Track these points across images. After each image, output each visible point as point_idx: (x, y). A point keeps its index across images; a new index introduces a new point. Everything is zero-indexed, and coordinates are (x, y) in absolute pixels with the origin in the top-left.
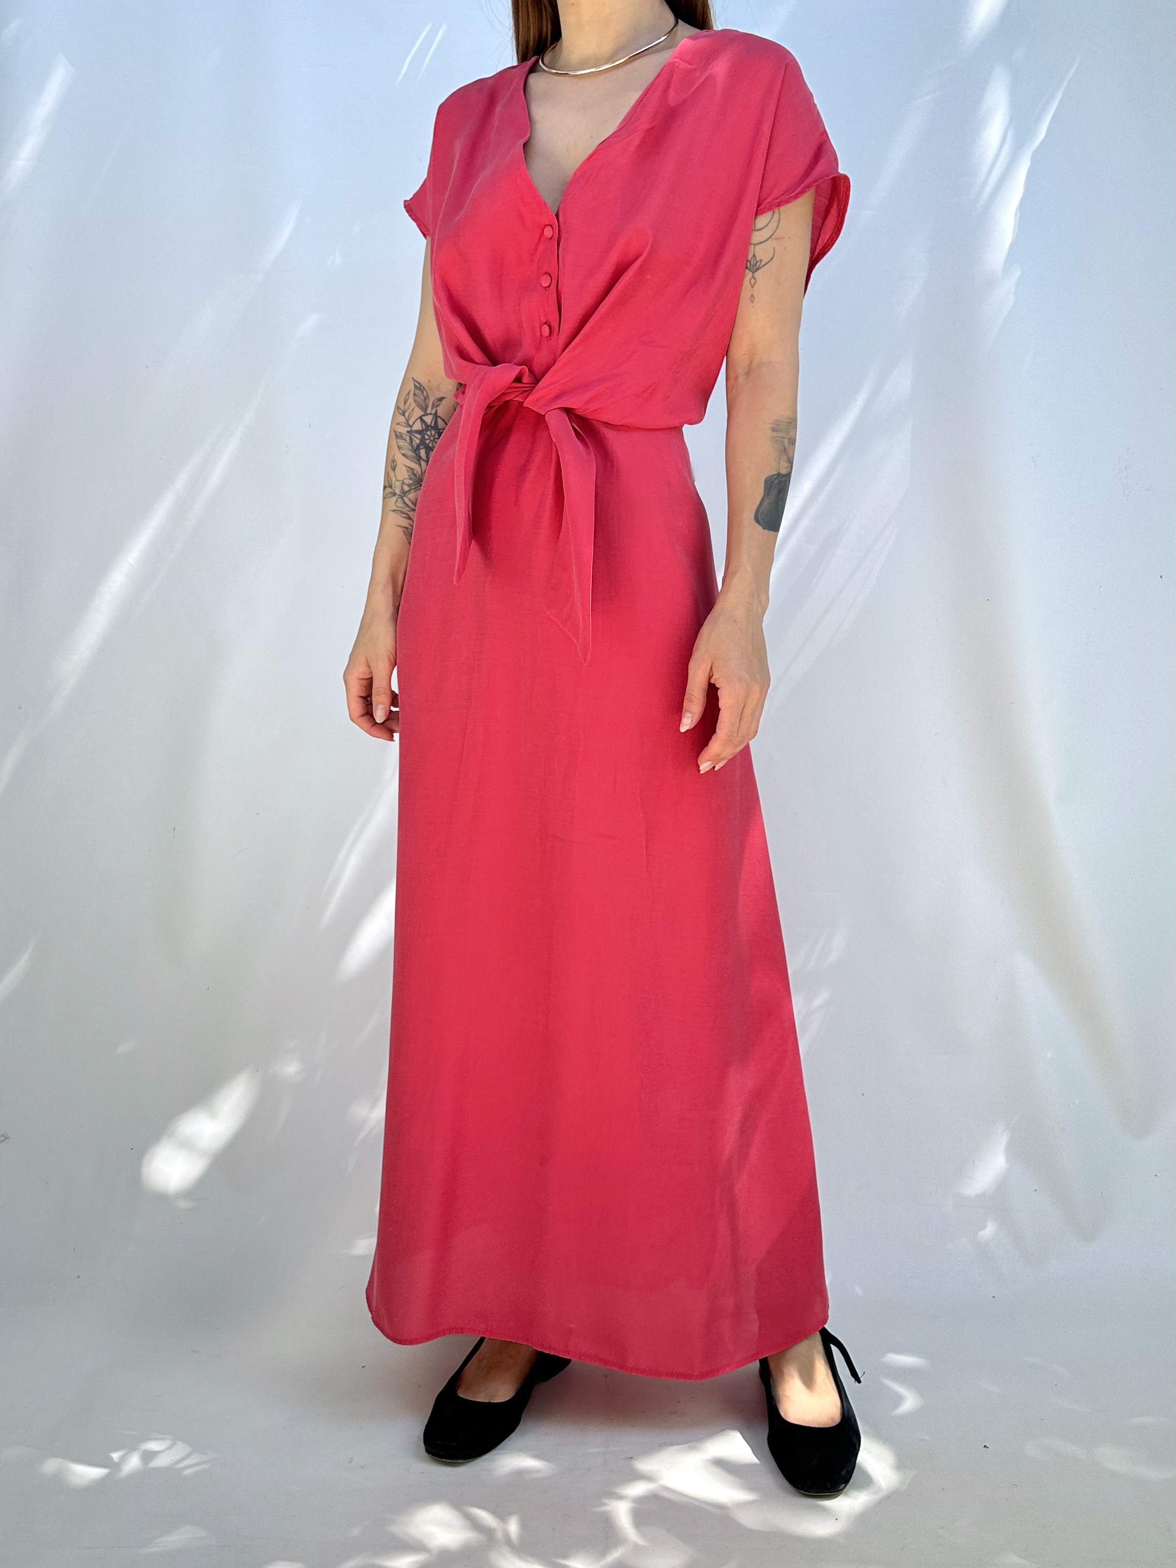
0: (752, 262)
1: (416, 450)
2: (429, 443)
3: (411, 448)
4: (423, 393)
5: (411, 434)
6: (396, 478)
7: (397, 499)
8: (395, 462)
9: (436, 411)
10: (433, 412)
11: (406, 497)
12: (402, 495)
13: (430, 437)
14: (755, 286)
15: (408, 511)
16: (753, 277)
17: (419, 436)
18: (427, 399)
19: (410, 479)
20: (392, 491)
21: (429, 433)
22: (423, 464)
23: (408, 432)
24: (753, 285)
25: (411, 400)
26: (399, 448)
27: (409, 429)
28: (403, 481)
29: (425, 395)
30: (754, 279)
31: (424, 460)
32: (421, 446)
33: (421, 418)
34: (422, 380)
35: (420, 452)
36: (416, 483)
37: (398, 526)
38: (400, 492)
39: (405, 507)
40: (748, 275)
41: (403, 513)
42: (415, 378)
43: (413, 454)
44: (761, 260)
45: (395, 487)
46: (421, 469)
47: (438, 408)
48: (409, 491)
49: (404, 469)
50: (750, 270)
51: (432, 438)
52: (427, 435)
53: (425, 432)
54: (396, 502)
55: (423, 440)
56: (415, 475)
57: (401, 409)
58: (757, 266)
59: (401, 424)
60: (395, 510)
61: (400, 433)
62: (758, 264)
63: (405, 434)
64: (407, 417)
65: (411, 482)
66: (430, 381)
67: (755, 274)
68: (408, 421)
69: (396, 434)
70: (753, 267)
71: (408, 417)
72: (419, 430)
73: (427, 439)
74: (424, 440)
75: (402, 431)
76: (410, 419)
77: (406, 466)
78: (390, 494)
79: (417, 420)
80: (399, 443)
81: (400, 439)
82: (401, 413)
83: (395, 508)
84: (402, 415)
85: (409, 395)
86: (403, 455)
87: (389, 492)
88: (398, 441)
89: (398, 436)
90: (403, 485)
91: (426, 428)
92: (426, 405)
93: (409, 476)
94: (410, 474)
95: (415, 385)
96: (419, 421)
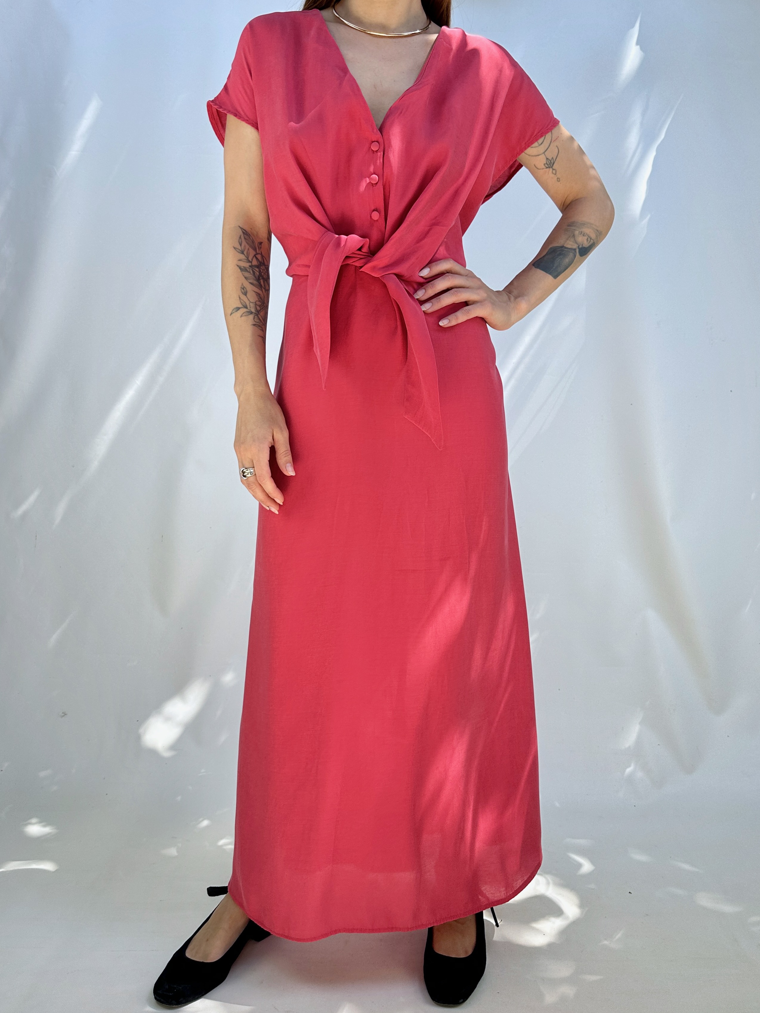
1: (258, 280)
2: (263, 275)
3: (254, 277)
4: (249, 238)
5: (253, 268)
6: (249, 301)
7: (254, 316)
8: (245, 289)
10: (260, 253)
11: (260, 314)
12: (257, 313)
15: (262, 325)
17: (257, 269)
18: (253, 243)
19: (259, 301)
20: (248, 310)
22: (263, 290)
23: (250, 266)
25: (244, 243)
27: (250, 264)
28: (255, 303)
29: (252, 239)
31: (263, 288)
33: (255, 256)
35: (261, 282)
36: (263, 305)
38: (255, 311)
42: (241, 226)
45: (250, 308)
46: (263, 294)
48: (260, 310)
49: (253, 294)
52: (261, 269)
54: (254, 318)
59: (243, 260)
61: (244, 267)
63: (248, 268)
64: (246, 255)
65: (260, 304)
66: (251, 229)
68: (248, 258)
69: (240, 268)
72: (257, 265)
73: (262, 272)
75: (245, 266)
76: (249, 256)
77: (255, 292)
78: (246, 312)
79: (253, 257)
80: (244, 275)
81: (245, 271)
82: (240, 251)
83: (255, 323)
84: (242, 254)
85: (241, 239)
86: (250, 283)
87: (246, 311)
88: (243, 273)
89: (242, 269)
90: (256, 306)
91: (260, 264)
92: (255, 247)
93: (258, 299)
94: (258, 297)
95: (242, 231)
96: (255, 258)
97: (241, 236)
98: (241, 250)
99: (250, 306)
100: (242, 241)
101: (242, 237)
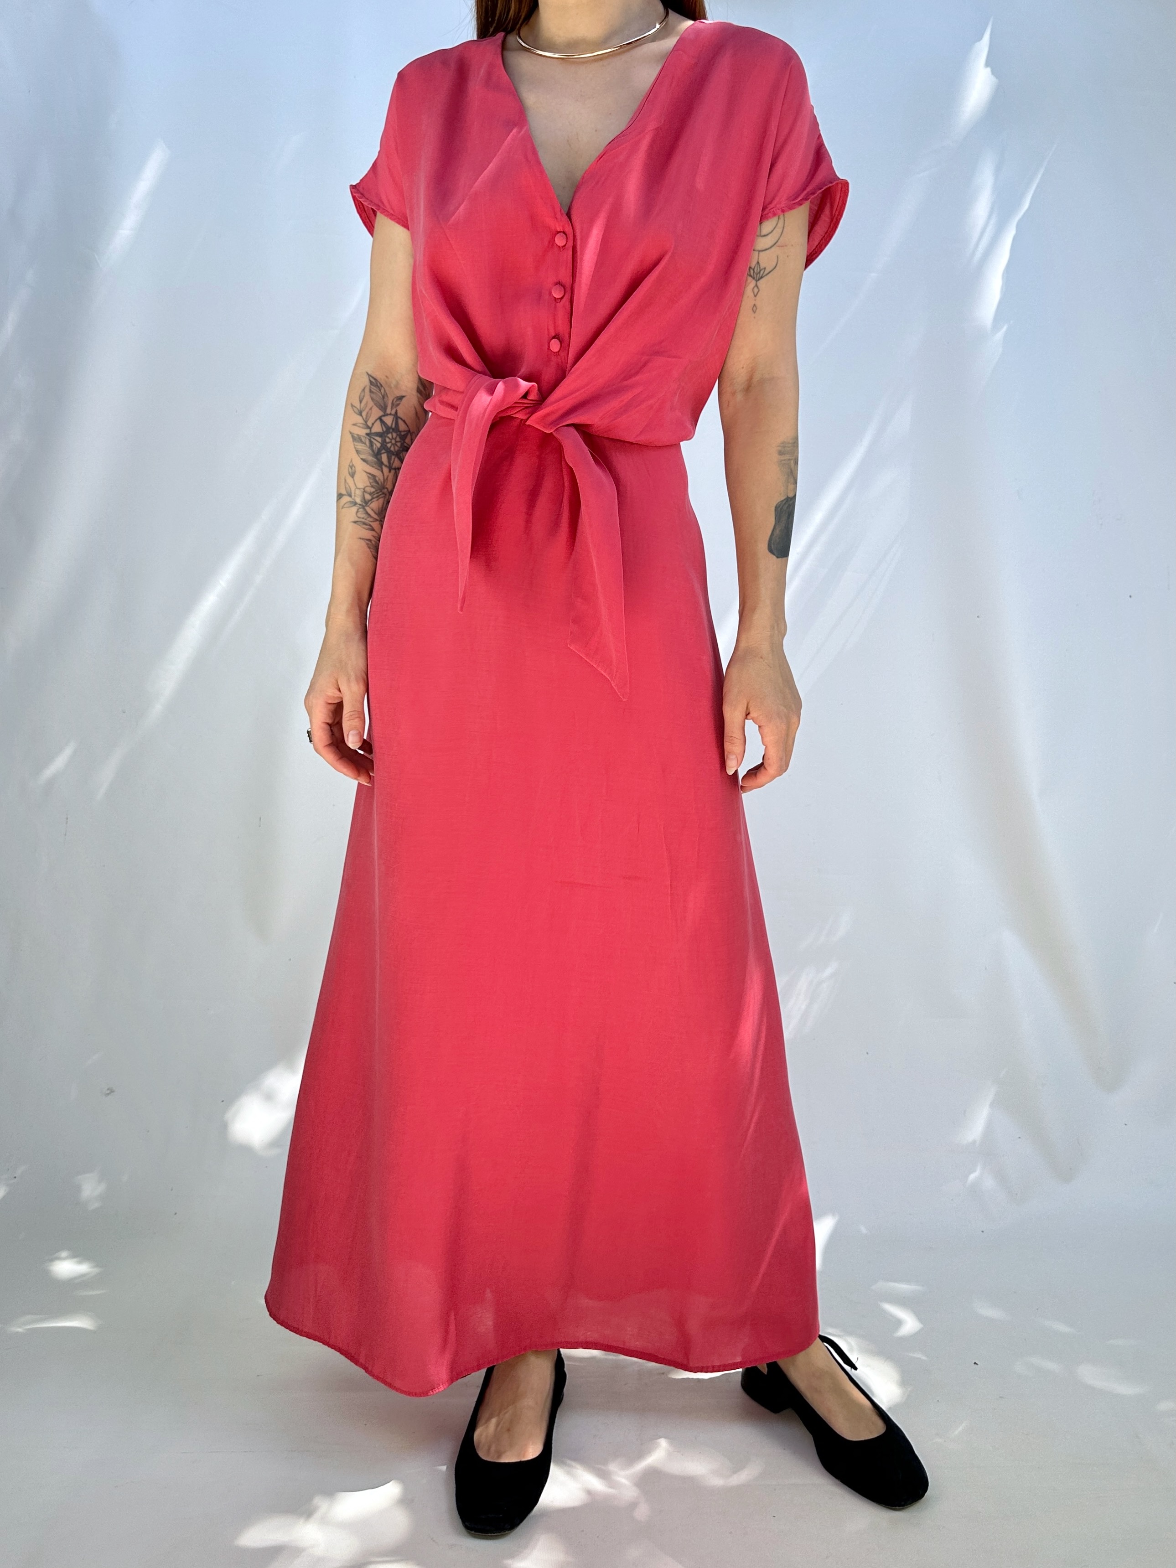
0: (756, 270)
1: (377, 454)
2: (391, 447)
3: (371, 452)
4: (380, 390)
5: (371, 437)
6: (356, 486)
7: (358, 509)
8: (353, 468)
9: (396, 411)
10: (393, 412)
11: (368, 506)
12: (364, 504)
13: (391, 439)
14: (758, 295)
15: (371, 522)
16: (756, 286)
17: (379, 439)
18: (386, 397)
19: (372, 487)
20: (352, 500)
21: (390, 435)
22: (386, 470)
23: (367, 434)
24: (755, 294)
25: (367, 398)
26: (358, 452)
27: (368, 431)
28: (364, 489)
29: (383, 393)
31: (386, 466)
32: (382, 450)
33: (380, 419)
34: (379, 375)
35: (381, 457)
36: (378, 491)
37: (360, 538)
38: (361, 501)
39: (368, 517)
40: (751, 283)
41: (366, 525)
42: (369, 373)
43: (375, 460)
44: (765, 268)
45: (355, 496)
46: (383, 475)
47: (398, 408)
48: (371, 500)
49: (365, 476)
50: (754, 278)
51: (393, 441)
52: (388, 438)
53: (386, 435)
54: (357, 512)
55: (384, 444)
56: (377, 482)
57: (356, 407)
58: (761, 275)
59: (358, 425)
60: (357, 522)
61: (358, 435)
62: (762, 272)
63: (363, 437)
64: (364, 417)
65: (373, 490)
66: (387, 377)
67: (758, 283)
68: (366, 422)
69: (353, 437)
70: (757, 275)
71: (366, 418)
72: (379, 433)
73: (388, 443)
74: (385, 444)
75: (359, 433)
76: (368, 419)
77: (366, 472)
78: (349, 503)
79: (376, 420)
80: (357, 447)
81: (358, 442)
82: (357, 412)
83: (357, 519)
84: (359, 415)
85: (364, 392)
86: (362, 459)
87: (349, 501)
88: (356, 444)
89: (356, 439)
90: (365, 493)
91: (386, 431)
92: (384, 404)
93: (370, 483)
94: (371, 481)
95: (370, 380)
96: (378, 422)
97: (366, 388)
98: (359, 409)
99: (355, 493)
100: (364, 396)
101: (367, 390)
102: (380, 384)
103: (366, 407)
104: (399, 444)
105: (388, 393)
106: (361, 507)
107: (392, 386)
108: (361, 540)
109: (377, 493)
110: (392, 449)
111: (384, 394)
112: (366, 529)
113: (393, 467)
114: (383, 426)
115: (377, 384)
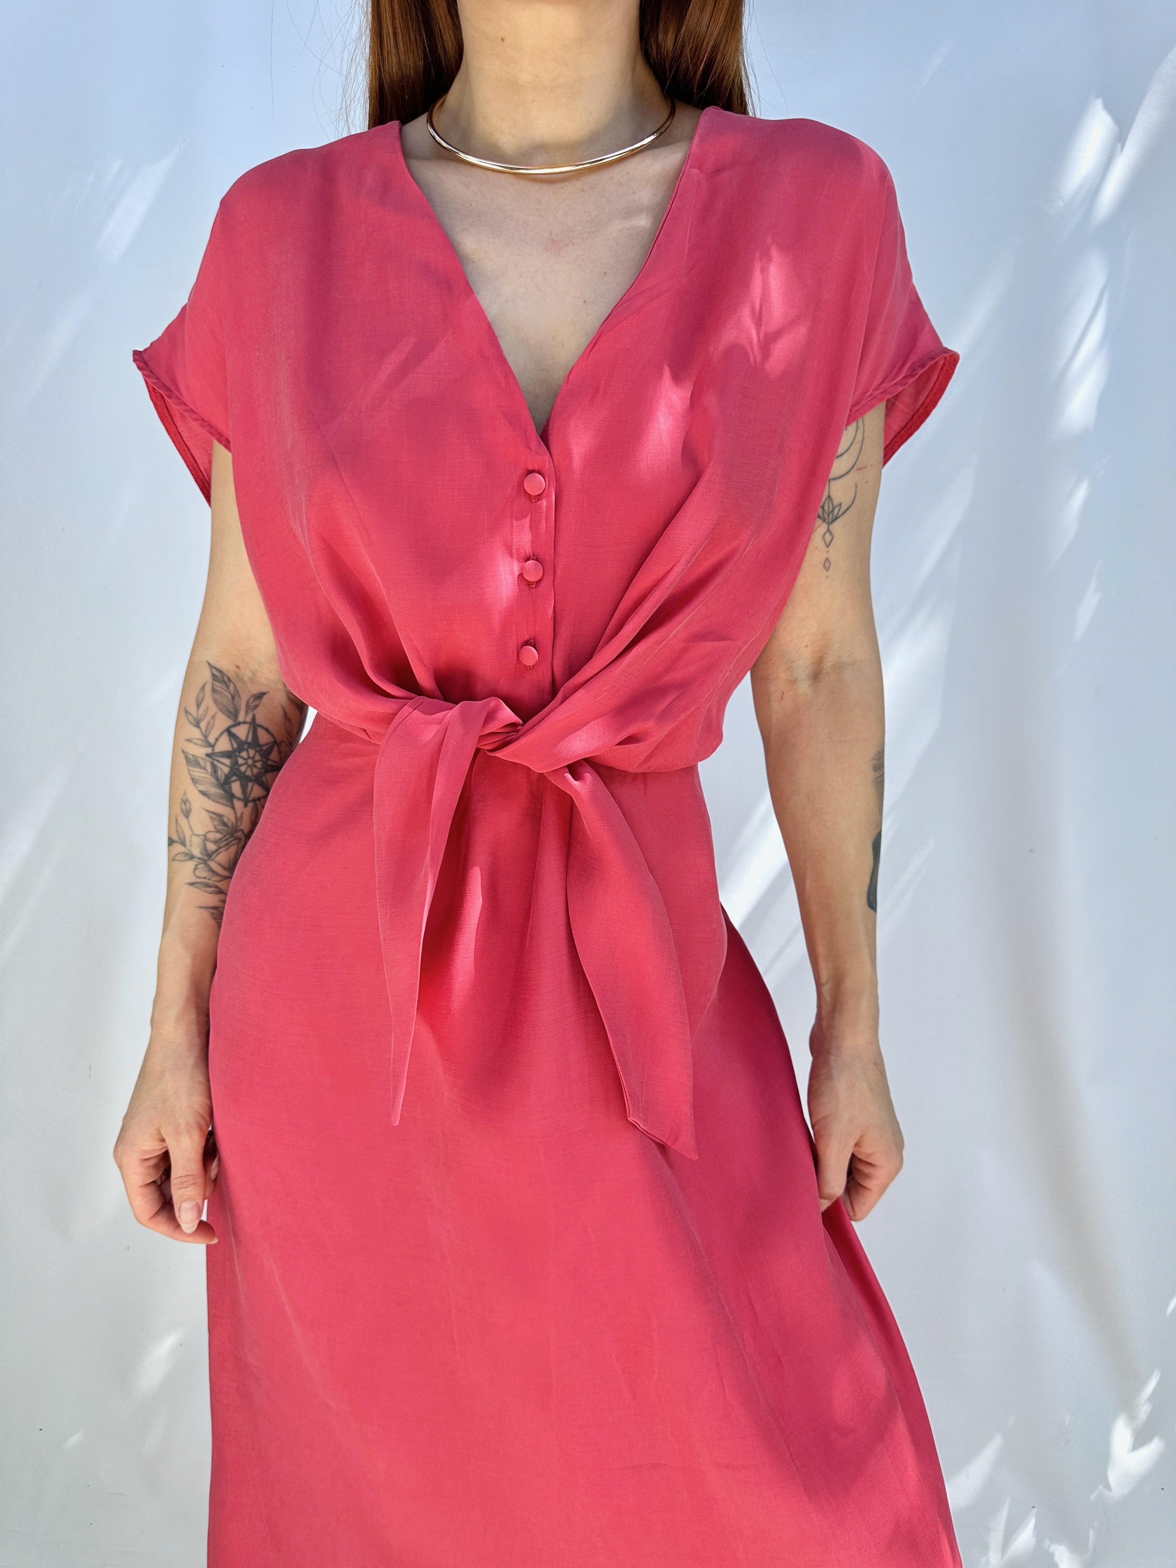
0: (826, 508)
1: (224, 784)
2: (246, 771)
3: (214, 781)
4: (228, 687)
5: (213, 759)
6: (192, 830)
7: (197, 865)
8: (188, 805)
9: (254, 715)
10: (249, 719)
11: (213, 860)
12: (206, 858)
13: (246, 760)
14: (831, 545)
15: (218, 881)
16: (829, 530)
17: (227, 761)
18: (236, 698)
19: (218, 831)
20: (187, 852)
21: (244, 754)
22: (239, 805)
23: (208, 755)
24: (828, 543)
25: (208, 701)
26: (194, 780)
27: (209, 750)
28: (205, 836)
29: (232, 692)
30: (831, 534)
31: (239, 799)
32: (231, 777)
33: (228, 730)
34: (226, 665)
35: (231, 787)
36: (228, 837)
37: (199, 906)
38: (201, 853)
39: (213, 876)
40: (821, 528)
41: (210, 887)
42: (212, 662)
43: (221, 791)
44: (840, 504)
45: (191, 845)
46: (236, 813)
47: (256, 712)
48: (216, 851)
49: (206, 817)
50: (824, 521)
51: (250, 762)
52: (242, 757)
53: (237, 754)
54: (195, 869)
55: (234, 770)
56: (225, 824)
57: (191, 714)
58: (835, 515)
59: (195, 741)
60: (196, 883)
61: (193, 756)
62: (836, 511)
63: (202, 759)
64: (203, 729)
65: (218, 836)
66: (238, 667)
67: (832, 527)
68: (206, 737)
69: (186, 757)
70: (829, 515)
71: (206, 730)
72: (227, 752)
73: (242, 765)
74: (236, 767)
75: (197, 754)
76: (210, 733)
77: (207, 811)
78: (182, 855)
79: (222, 733)
80: (192, 773)
81: (193, 766)
82: (193, 721)
83: (194, 880)
84: (195, 726)
85: (205, 692)
86: (201, 791)
87: (184, 851)
88: (191, 768)
89: (192, 761)
90: (206, 842)
91: (238, 748)
92: (235, 708)
93: (215, 826)
94: (216, 823)
95: (213, 674)
96: (225, 737)
97: (207, 686)
98: (196, 717)
99: (193, 841)
100: (203, 698)
101: (208, 689)
102: (228, 678)
103: (206, 714)
104: (259, 765)
105: (239, 689)
106: (201, 861)
107: (246, 678)
108: (203, 910)
109: (226, 840)
110: (249, 773)
111: (234, 693)
112: (210, 893)
113: (251, 798)
114: (232, 740)
115: (223, 678)
